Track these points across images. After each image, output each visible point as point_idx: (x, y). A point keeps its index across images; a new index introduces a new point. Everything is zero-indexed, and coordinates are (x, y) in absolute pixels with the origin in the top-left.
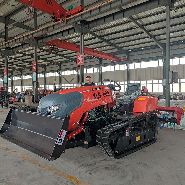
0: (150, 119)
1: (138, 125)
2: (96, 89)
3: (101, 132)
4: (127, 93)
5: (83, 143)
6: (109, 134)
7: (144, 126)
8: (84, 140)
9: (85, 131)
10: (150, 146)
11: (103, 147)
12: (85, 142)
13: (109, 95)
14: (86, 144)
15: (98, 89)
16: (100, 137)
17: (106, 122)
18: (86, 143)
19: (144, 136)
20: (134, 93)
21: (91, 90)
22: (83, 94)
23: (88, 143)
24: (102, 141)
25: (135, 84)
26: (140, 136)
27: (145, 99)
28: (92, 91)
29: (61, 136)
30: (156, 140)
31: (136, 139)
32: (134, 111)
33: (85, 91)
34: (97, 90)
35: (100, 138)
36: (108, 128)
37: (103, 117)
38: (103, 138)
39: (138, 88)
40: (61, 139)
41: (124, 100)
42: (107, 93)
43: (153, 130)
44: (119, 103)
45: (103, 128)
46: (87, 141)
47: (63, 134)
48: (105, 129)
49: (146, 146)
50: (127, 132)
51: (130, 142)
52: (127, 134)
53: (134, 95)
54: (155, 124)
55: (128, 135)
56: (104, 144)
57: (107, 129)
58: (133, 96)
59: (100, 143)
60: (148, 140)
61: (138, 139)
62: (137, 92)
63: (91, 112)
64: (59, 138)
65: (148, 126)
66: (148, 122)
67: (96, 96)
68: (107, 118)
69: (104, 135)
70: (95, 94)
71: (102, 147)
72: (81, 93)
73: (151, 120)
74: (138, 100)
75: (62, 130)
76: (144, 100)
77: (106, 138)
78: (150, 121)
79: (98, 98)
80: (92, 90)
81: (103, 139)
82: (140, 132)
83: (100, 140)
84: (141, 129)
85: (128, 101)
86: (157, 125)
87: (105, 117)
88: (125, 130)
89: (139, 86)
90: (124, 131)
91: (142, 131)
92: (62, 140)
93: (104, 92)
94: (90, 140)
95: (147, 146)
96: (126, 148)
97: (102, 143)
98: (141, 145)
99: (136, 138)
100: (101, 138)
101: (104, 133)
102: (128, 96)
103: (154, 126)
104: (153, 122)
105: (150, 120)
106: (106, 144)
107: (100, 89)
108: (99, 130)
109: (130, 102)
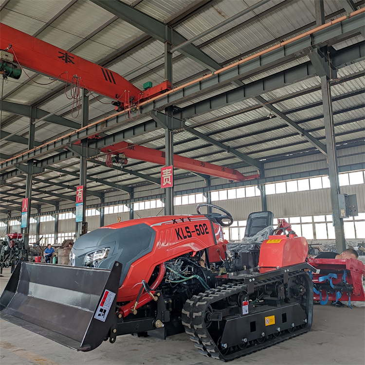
0: (296, 282)
1: (270, 293)
2: (183, 220)
3: (192, 303)
4: (249, 233)
5: (154, 325)
6: (206, 306)
7: (281, 295)
8: (155, 318)
9: (156, 299)
10: (297, 337)
11: (196, 335)
12: (156, 323)
13: (208, 233)
14: (159, 326)
15: (186, 220)
16: (188, 313)
17: (204, 286)
18: (159, 324)
19: (284, 316)
20: (262, 232)
21: (172, 221)
22: (155, 228)
23: (163, 326)
24: (193, 321)
25: (263, 215)
26: (274, 316)
27: (281, 240)
28: (174, 223)
29: (103, 303)
30: (310, 326)
31: (266, 321)
32: (261, 264)
33: (160, 224)
34: (183, 222)
35: (188, 316)
36: (205, 296)
37: (198, 277)
38: (195, 314)
39: (270, 221)
40: (104, 309)
41: (242, 244)
42: (204, 228)
43: (302, 306)
44: (233, 251)
45: (195, 296)
46: (162, 322)
47: (107, 298)
48: (198, 297)
49: (288, 338)
50: (244, 305)
51: (253, 326)
52: (245, 309)
53: (262, 235)
54: (307, 293)
55: (248, 313)
56: (196, 327)
57: (203, 298)
58: (259, 238)
59: (189, 325)
60: (293, 325)
61: (270, 321)
62: (267, 229)
63: (173, 266)
64: (100, 307)
65: (292, 297)
66: (290, 288)
67: (181, 233)
68: (207, 278)
69: (196, 310)
70: (180, 229)
71: (194, 336)
72: (151, 226)
73: (297, 284)
74: (267, 242)
75: (106, 290)
76: (279, 242)
77: (200, 314)
78: (294, 286)
79: (185, 237)
80: (174, 221)
81: (194, 317)
82: (274, 307)
83: (190, 319)
84: (276, 301)
85: (250, 247)
86: (310, 293)
87: (202, 276)
88: (240, 302)
89: (270, 217)
90: (238, 303)
91: (279, 305)
92: (105, 311)
93: (197, 226)
94: (168, 319)
95: (290, 338)
96: (244, 338)
97: (192, 327)
98: (278, 334)
99: (266, 318)
100: (191, 315)
101: (197, 305)
102: (250, 238)
103: (305, 297)
104: (301, 289)
105: (294, 284)
106: (200, 326)
107: (190, 220)
108: (188, 301)
109: (252, 248)
